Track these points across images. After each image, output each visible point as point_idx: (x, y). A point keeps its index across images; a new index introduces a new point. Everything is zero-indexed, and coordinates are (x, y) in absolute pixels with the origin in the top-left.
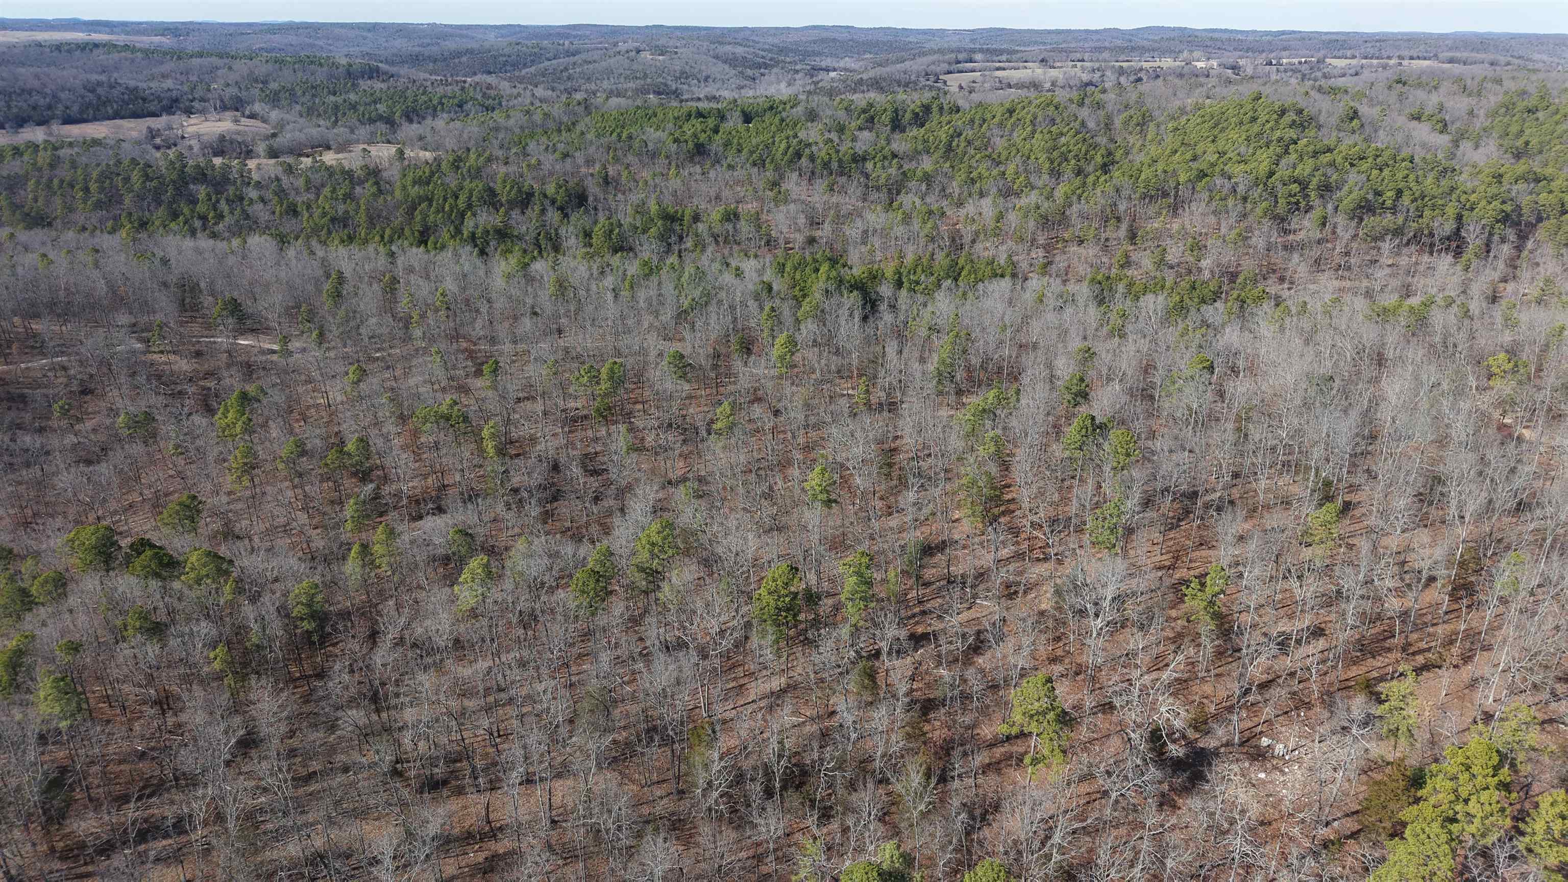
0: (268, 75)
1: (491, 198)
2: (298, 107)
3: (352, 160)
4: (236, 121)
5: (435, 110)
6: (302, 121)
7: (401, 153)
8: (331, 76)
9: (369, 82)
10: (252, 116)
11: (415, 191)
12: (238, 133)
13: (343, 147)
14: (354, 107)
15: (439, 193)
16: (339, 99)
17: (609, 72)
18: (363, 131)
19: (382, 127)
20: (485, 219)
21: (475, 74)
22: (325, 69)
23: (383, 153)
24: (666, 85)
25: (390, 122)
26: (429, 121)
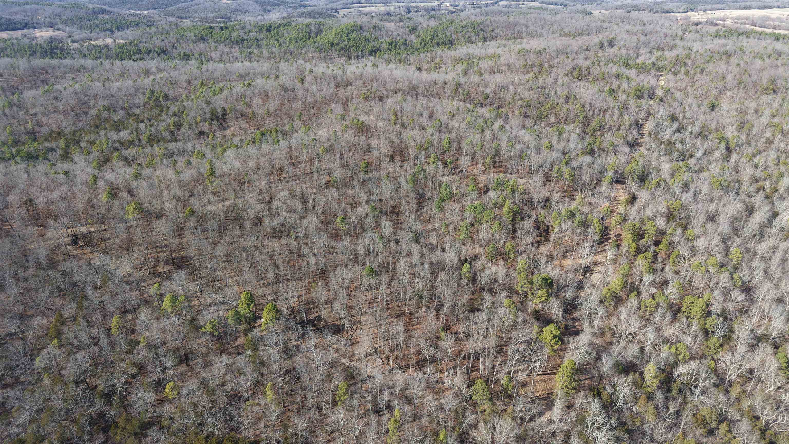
0: (61, 13)
1: (140, 52)
2: (76, 26)
3: (100, 42)
4: (54, 32)
5: (128, 26)
6: (79, 31)
7: (115, 40)
8: (86, 13)
9: (102, 15)
10: (58, 29)
11: (118, 50)
12: (56, 36)
13: (96, 40)
14: (97, 25)
15: (125, 51)
16: (92, 23)
17: (205, 9)
18: (102, 34)
19: (108, 33)
20: (137, 56)
21: (149, 9)
22: (84, 10)
23: (109, 41)
24: (226, 15)
25: (112, 31)
26: (126, 31)
